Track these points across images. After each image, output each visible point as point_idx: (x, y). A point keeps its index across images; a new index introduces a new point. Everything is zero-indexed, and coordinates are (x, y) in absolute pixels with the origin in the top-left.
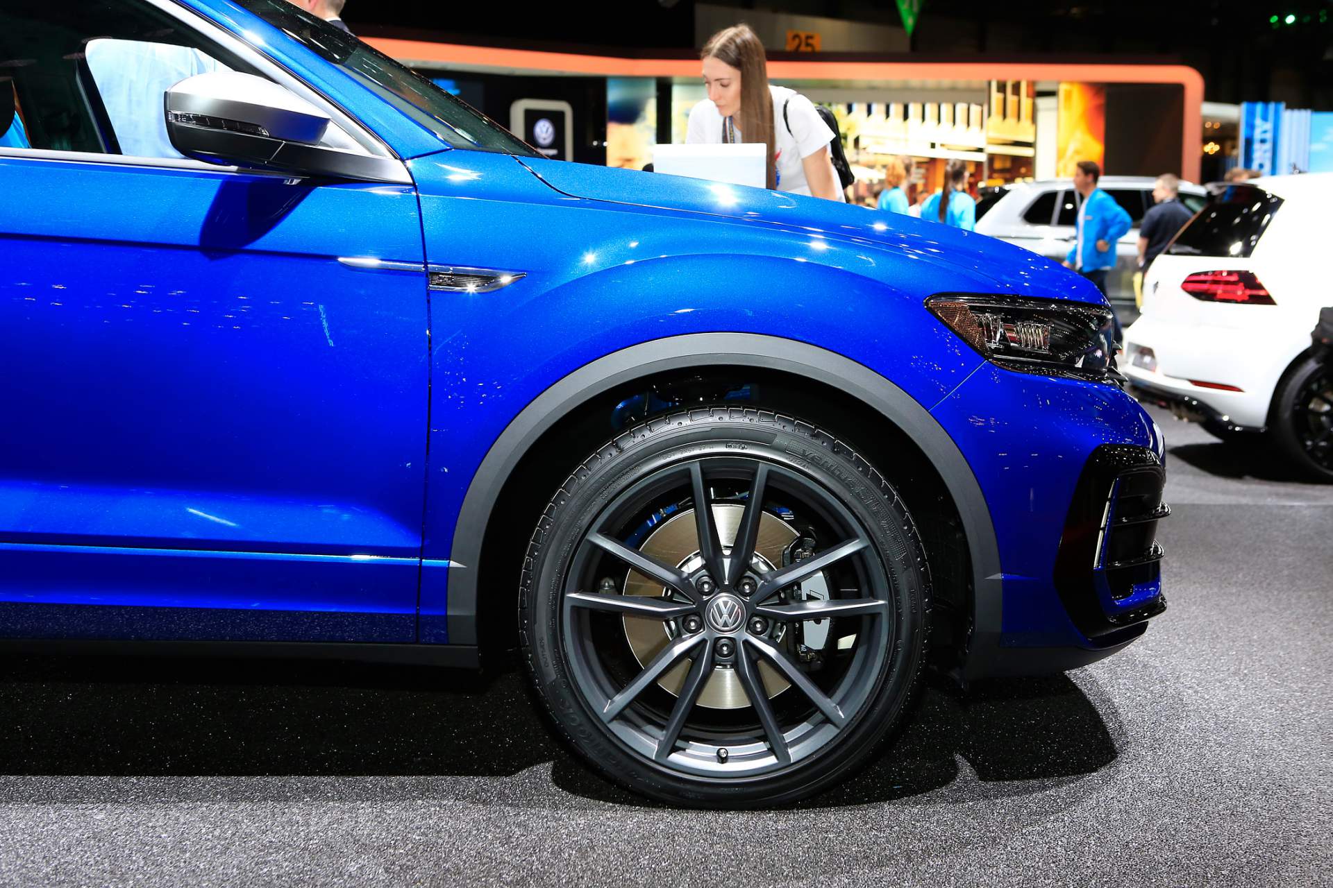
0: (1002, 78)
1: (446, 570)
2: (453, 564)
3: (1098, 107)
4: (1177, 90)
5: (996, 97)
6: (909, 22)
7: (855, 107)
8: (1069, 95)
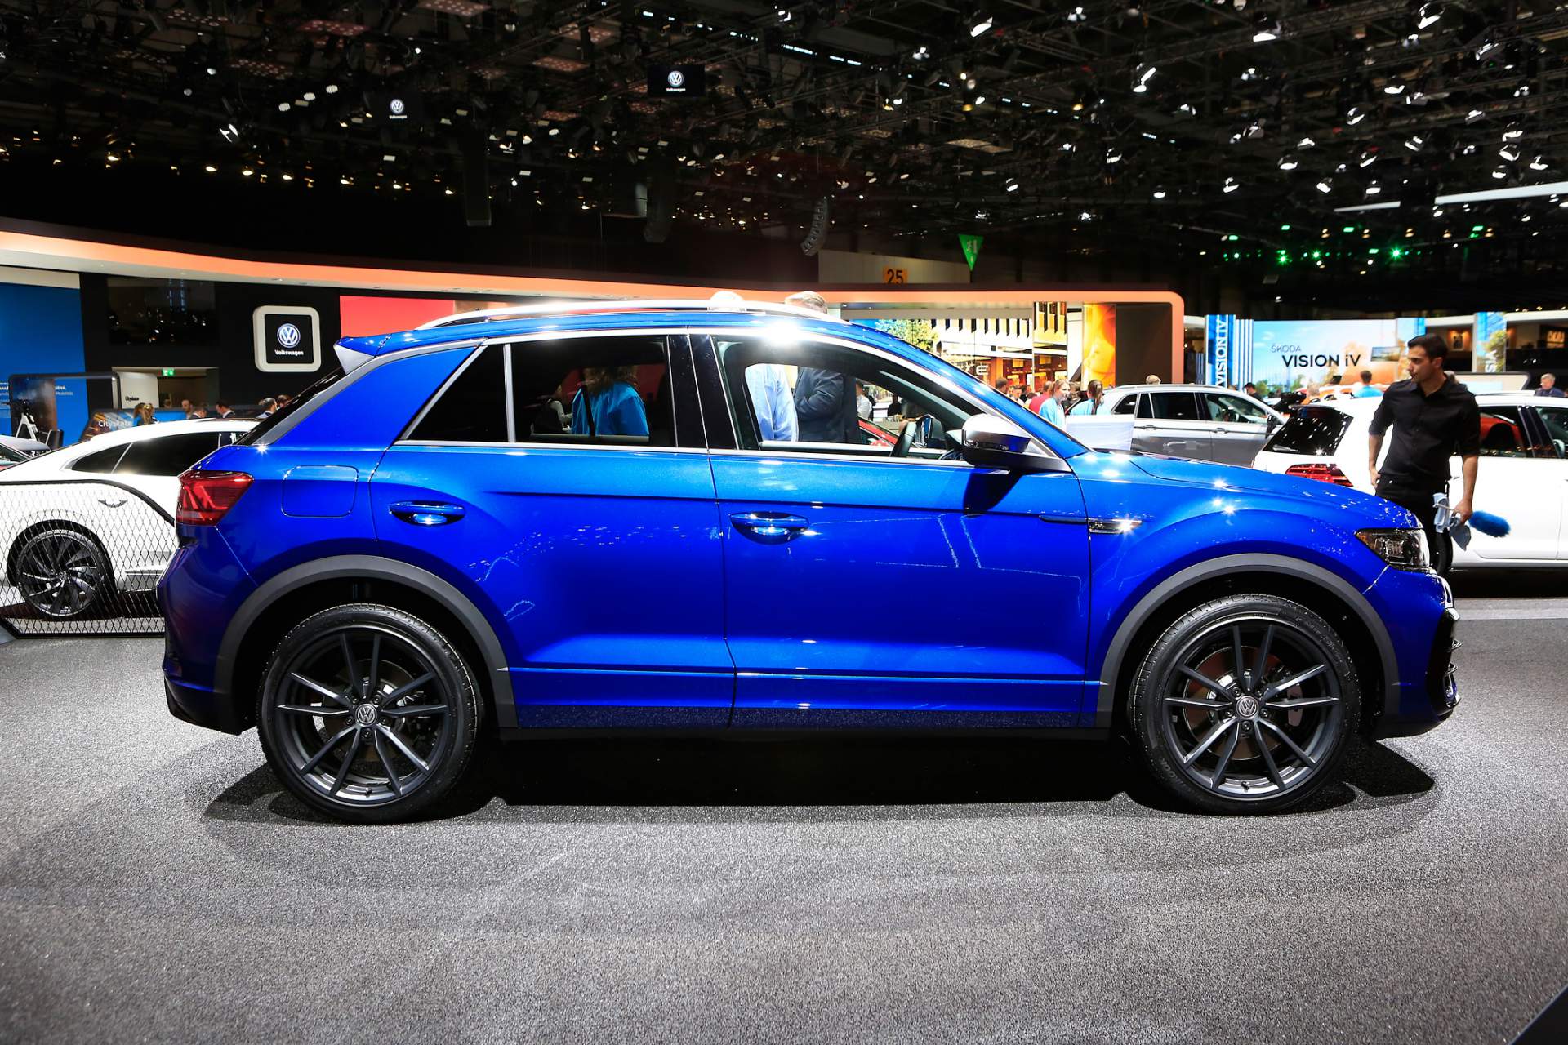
0: (1043, 300)
1: (1098, 686)
2: (1102, 683)
3: (1110, 320)
4: (1167, 308)
5: (1040, 315)
6: (971, 260)
7: (938, 321)
8: (1090, 312)
